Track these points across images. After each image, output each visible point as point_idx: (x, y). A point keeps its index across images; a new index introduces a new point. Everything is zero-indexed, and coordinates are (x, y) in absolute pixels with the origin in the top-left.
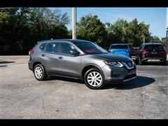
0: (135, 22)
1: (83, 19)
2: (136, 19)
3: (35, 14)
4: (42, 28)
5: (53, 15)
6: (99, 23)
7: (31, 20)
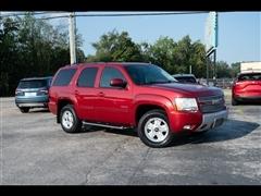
0: (187, 40)
1: (105, 37)
2: (188, 37)
3: (28, 31)
4: (38, 54)
5: (55, 32)
6: (129, 43)
7: (20, 41)
